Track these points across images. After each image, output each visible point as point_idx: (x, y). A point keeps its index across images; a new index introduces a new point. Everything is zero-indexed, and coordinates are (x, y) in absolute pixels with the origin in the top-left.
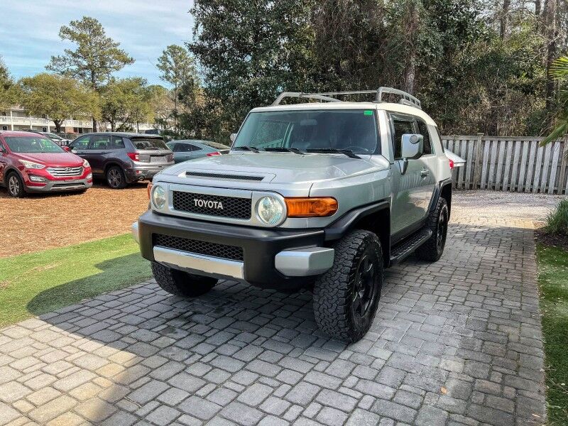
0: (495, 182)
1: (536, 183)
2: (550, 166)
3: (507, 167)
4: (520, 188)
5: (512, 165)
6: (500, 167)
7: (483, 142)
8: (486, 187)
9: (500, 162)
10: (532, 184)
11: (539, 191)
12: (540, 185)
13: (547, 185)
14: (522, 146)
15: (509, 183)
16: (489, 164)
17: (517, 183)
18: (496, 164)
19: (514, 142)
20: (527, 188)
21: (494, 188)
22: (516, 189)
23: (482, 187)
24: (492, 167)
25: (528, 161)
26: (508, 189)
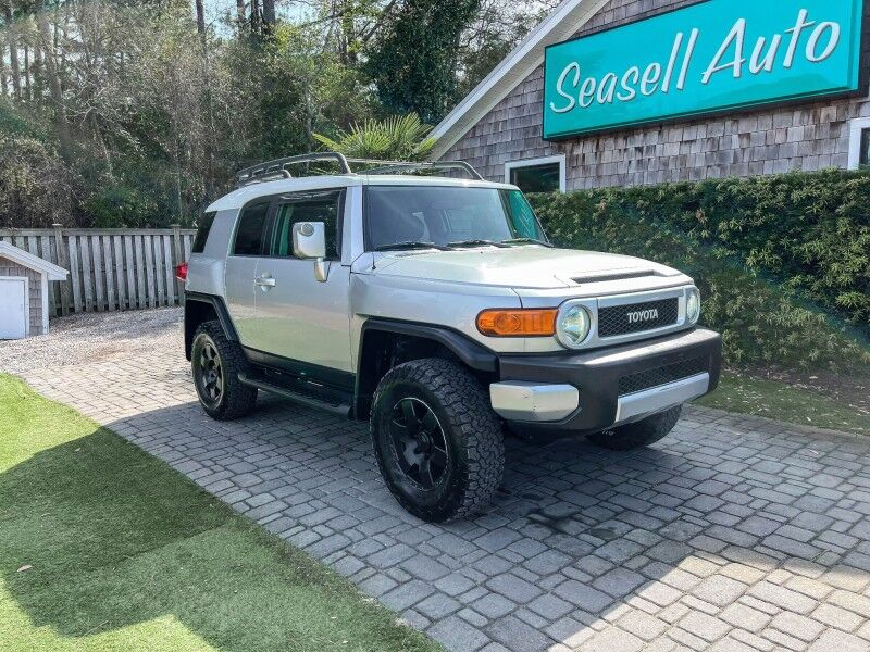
0: (95, 299)
1: (152, 294)
2: (164, 269)
3: (109, 274)
4: (132, 303)
5: (115, 271)
6: (98, 275)
7: (65, 238)
8: (84, 308)
9: (98, 268)
10: (147, 296)
11: (157, 305)
12: (156, 295)
13: (166, 294)
14: (123, 243)
15: (117, 298)
16: (81, 272)
17: (127, 297)
18: (92, 271)
19: (112, 237)
20: (141, 302)
21: (95, 309)
22: (128, 305)
23: (77, 309)
24: (87, 278)
25: (135, 264)
26: (117, 306)
